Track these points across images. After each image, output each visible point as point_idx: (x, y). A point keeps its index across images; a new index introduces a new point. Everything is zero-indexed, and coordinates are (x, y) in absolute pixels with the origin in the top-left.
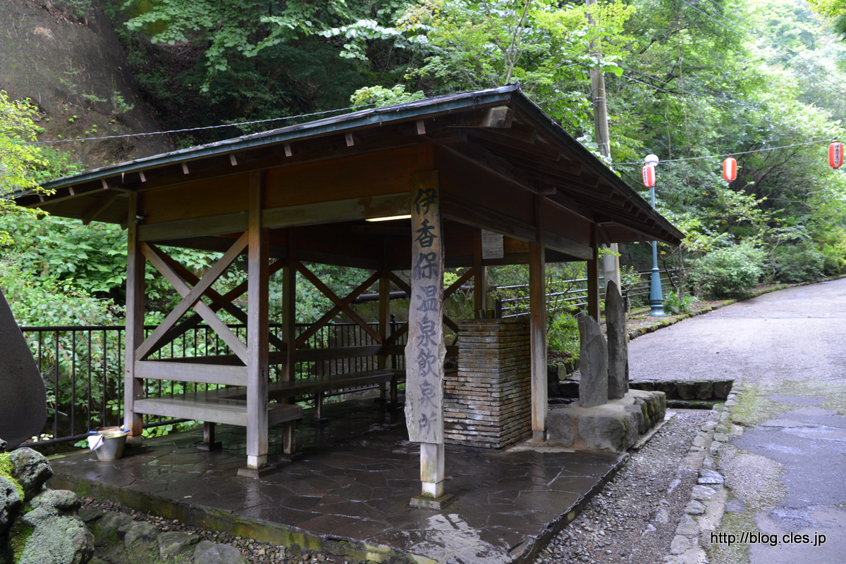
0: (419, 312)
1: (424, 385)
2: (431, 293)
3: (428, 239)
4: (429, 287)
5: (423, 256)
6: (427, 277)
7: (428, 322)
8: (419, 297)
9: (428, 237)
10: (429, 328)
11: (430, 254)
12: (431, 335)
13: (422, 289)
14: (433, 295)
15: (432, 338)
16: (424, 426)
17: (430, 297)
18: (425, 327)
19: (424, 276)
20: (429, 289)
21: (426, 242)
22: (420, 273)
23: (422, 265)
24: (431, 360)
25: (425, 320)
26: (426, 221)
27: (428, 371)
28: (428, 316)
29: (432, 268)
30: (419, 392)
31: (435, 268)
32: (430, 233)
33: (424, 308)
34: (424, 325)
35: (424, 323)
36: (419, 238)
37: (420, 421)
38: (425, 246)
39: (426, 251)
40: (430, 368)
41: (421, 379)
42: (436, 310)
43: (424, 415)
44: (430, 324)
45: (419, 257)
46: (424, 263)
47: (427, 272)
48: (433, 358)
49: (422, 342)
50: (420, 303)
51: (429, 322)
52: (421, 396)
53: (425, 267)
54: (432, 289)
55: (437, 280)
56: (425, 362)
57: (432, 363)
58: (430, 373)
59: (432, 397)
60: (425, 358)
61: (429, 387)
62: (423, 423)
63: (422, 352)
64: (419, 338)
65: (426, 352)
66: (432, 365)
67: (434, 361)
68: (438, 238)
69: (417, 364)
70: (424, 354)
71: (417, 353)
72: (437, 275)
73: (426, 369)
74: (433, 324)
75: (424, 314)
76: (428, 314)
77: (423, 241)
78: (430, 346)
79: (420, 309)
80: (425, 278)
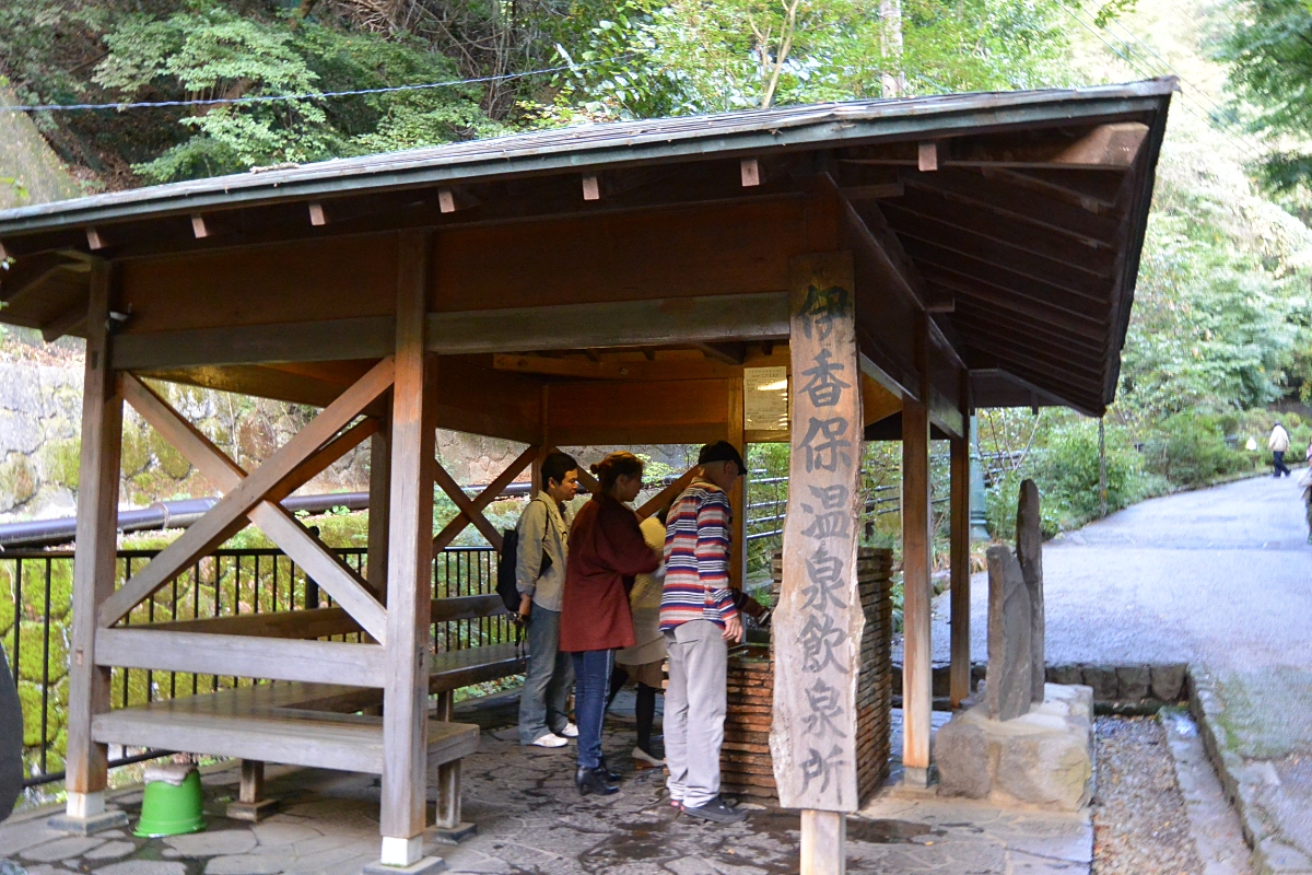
0: (806, 538)
1: (815, 689)
2: (836, 501)
3: (830, 389)
4: (831, 488)
5: (815, 425)
6: (826, 467)
7: (826, 560)
8: (808, 509)
9: (829, 385)
10: (829, 573)
11: (833, 421)
12: (834, 587)
13: (815, 491)
14: (840, 505)
15: (835, 592)
16: (816, 774)
17: (832, 510)
18: (820, 571)
19: (818, 464)
20: (830, 493)
21: (823, 396)
22: (809, 460)
23: (813, 444)
24: (833, 637)
25: (820, 555)
26: (825, 353)
27: (826, 663)
28: (827, 547)
29: (838, 449)
30: (806, 705)
31: (845, 449)
32: (833, 377)
33: (817, 531)
34: (817, 567)
35: (819, 562)
36: (807, 388)
37: (804, 765)
38: (824, 404)
39: (823, 413)
40: (829, 656)
41: (810, 679)
42: (847, 536)
43: (814, 753)
44: (831, 564)
45: (808, 425)
46: (819, 439)
47: (826, 456)
48: (836, 635)
49: (811, 601)
50: (809, 520)
51: (830, 559)
52: (809, 712)
53: (819, 448)
54: (837, 492)
55: (849, 474)
56: (819, 643)
57: (835, 644)
58: (831, 665)
59: (835, 714)
60: (819, 634)
61: (828, 694)
62: (811, 769)
63: (812, 623)
64: (805, 592)
65: (822, 622)
66: (833, 650)
67: (840, 641)
68: (851, 389)
69: (801, 646)
70: (818, 626)
71: (800, 623)
72: (849, 465)
73: (820, 657)
74: (839, 564)
75: (817, 544)
76: (828, 544)
77: (818, 393)
78: (831, 610)
79: (808, 532)
80: (822, 470)
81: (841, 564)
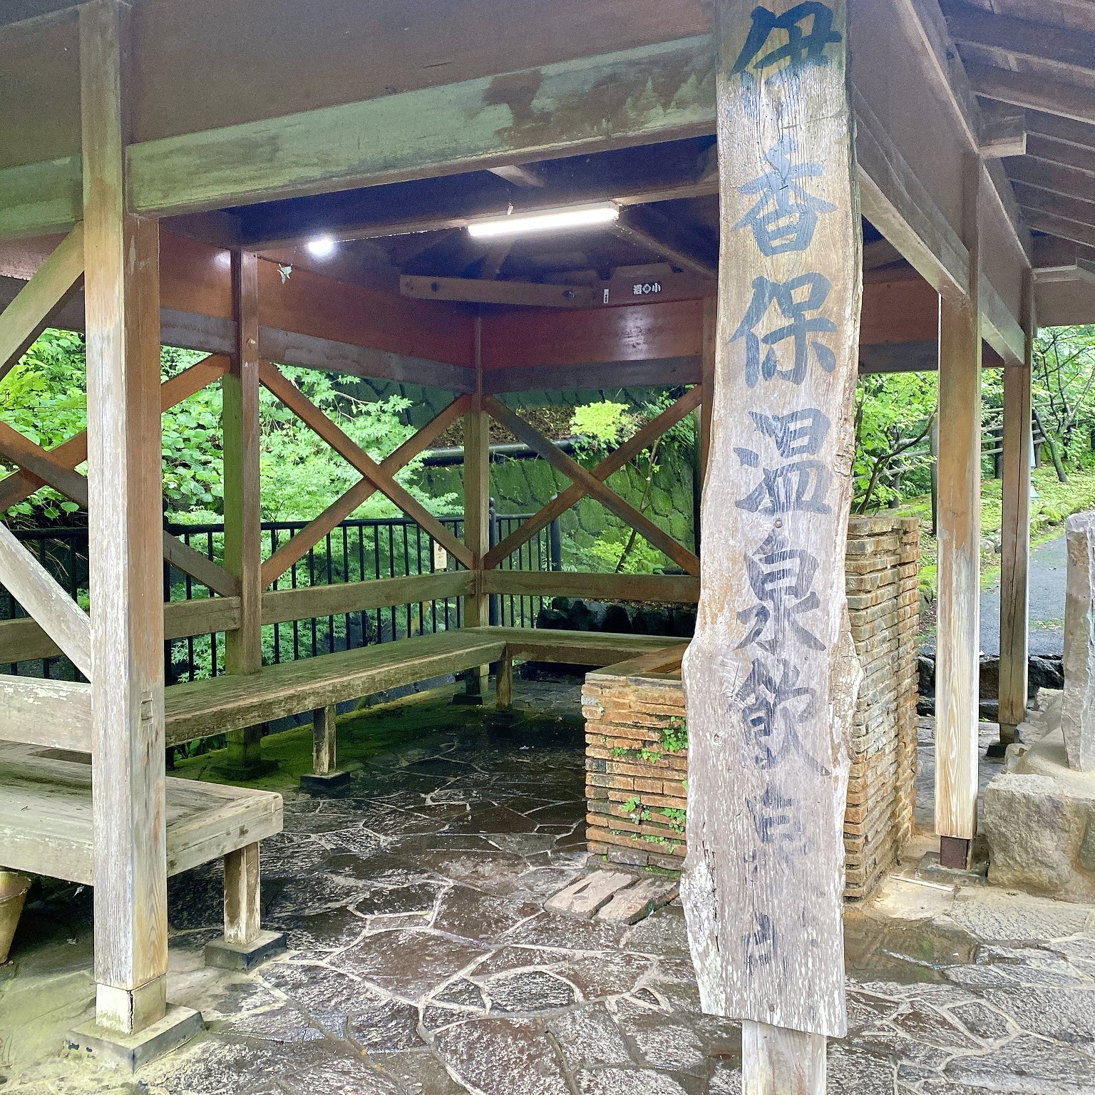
0: (745, 514)
1: (766, 801)
2: (805, 441)
4: (794, 416)
5: (765, 292)
6: (784, 376)
7: (783, 557)
8: (747, 457)
9: (792, 209)
10: (789, 581)
11: (800, 282)
12: (797, 608)
13: (762, 424)
14: (812, 448)
15: (800, 618)
16: (766, 959)
17: (796, 459)
18: (771, 577)
19: (769, 370)
20: (792, 427)
21: (780, 233)
22: (752, 361)
23: (761, 330)
24: (796, 705)
25: (772, 550)
26: (785, 145)
27: (785, 750)
28: (785, 533)
29: (809, 336)
30: (743, 826)
31: (823, 337)
32: (799, 192)
33: (767, 501)
34: (766, 569)
35: (769, 560)
36: (750, 218)
37: (745, 940)
38: (783, 249)
39: (780, 268)
40: (792, 735)
42: (824, 510)
43: (764, 921)
44: (792, 563)
45: (750, 295)
46: (773, 319)
47: (784, 352)
48: (805, 698)
49: (758, 633)
50: (751, 479)
51: (792, 555)
52: (752, 843)
53: (772, 338)
54: (807, 423)
55: (830, 387)
56: (771, 712)
57: (802, 719)
58: (794, 756)
59: (804, 850)
60: (771, 697)
61: (789, 812)
62: (758, 950)
63: (757, 676)
64: (743, 616)
65: (776, 673)
66: (799, 728)
67: (808, 714)
68: (839, 214)
69: (735, 718)
70: (769, 682)
71: (734, 676)
72: (830, 368)
73: (775, 740)
74: (809, 563)
75: (767, 525)
76: (788, 524)
77: (771, 228)
78: (791, 651)
79: (750, 503)
80: (776, 381)
81: (814, 565)
